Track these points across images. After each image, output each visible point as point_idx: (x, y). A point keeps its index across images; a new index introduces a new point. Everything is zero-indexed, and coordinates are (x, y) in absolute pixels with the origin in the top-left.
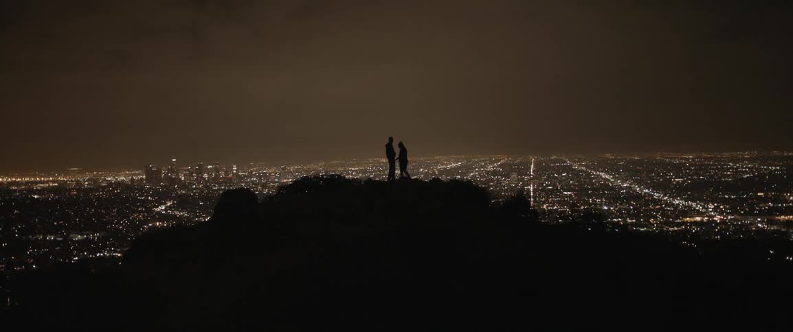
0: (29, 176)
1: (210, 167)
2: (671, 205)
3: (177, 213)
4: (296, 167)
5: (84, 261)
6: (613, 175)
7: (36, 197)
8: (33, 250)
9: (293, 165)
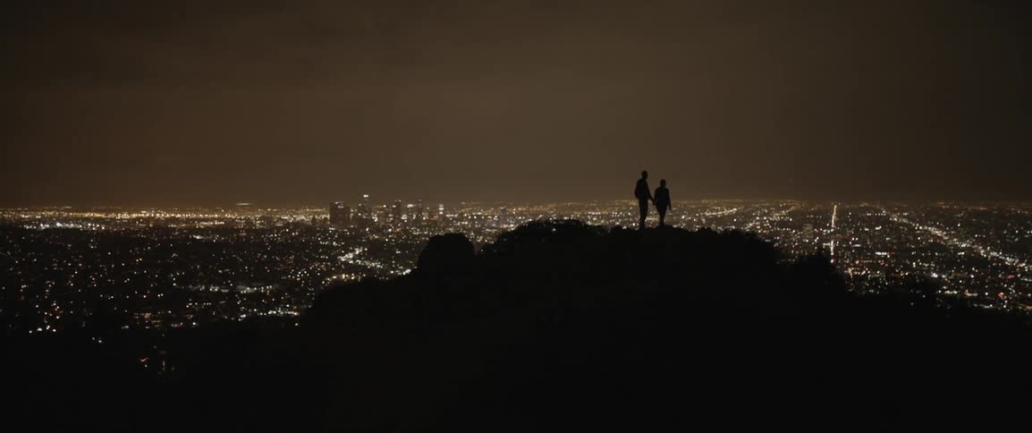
0: (191, 211)
1: (410, 206)
2: (1030, 274)
3: (367, 263)
4: (520, 209)
5: (252, 319)
6: (947, 231)
7: (198, 237)
8: (194, 304)
9: (517, 207)
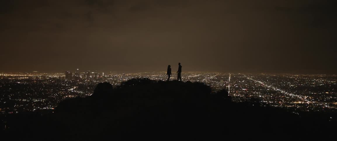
0: (16, 74)
1: (93, 73)
2: (289, 96)
3: (78, 92)
4: (129, 74)
5: (38, 110)
6: (264, 82)
7: (19, 83)
8: (17, 105)
9: (128, 73)
